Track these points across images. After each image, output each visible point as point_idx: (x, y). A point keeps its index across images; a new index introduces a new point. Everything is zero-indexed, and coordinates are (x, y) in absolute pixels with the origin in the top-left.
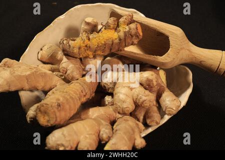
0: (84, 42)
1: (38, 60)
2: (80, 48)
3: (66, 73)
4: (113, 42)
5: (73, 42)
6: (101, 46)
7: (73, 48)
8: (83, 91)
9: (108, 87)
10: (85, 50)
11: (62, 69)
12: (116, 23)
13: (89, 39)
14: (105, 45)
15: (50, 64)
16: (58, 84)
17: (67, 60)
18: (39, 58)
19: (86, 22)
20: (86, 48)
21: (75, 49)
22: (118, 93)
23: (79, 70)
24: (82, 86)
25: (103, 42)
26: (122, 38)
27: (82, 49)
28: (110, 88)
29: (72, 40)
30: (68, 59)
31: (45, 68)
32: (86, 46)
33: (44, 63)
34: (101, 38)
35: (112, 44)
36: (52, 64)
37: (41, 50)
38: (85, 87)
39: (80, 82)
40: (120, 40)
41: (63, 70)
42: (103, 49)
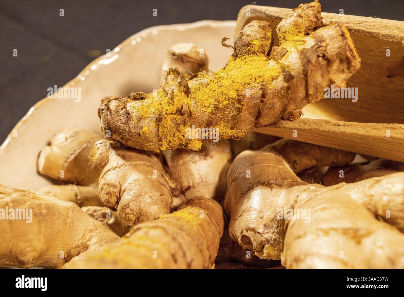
0: (172, 99)
1: (39, 173)
2: (159, 120)
3: (118, 202)
4: (263, 88)
5: (138, 103)
6: (226, 107)
7: (140, 119)
8: (179, 257)
9: (260, 239)
10: (178, 125)
11: (106, 189)
12: (269, 34)
13: (187, 92)
14: (239, 101)
15: (72, 183)
16: (94, 240)
17: (121, 161)
18: (41, 169)
19: (174, 54)
20: (178, 118)
21: (144, 123)
22: (307, 255)
23: (158, 189)
24: (174, 239)
25: (233, 94)
26: (293, 73)
27: (168, 122)
28: (268, 241)
29: (135, 99)
30: (123, 157)
31: (55, 196)
32: (180, 112)
33: (56, 181)
34: (225, 83)
35: (263, 96)
36: (79, 184)
37: (49, 144)
38: (184, 239)
39: (164, 225)
40: (289, 78)
41: (109, 193)
42: (234, 117)
